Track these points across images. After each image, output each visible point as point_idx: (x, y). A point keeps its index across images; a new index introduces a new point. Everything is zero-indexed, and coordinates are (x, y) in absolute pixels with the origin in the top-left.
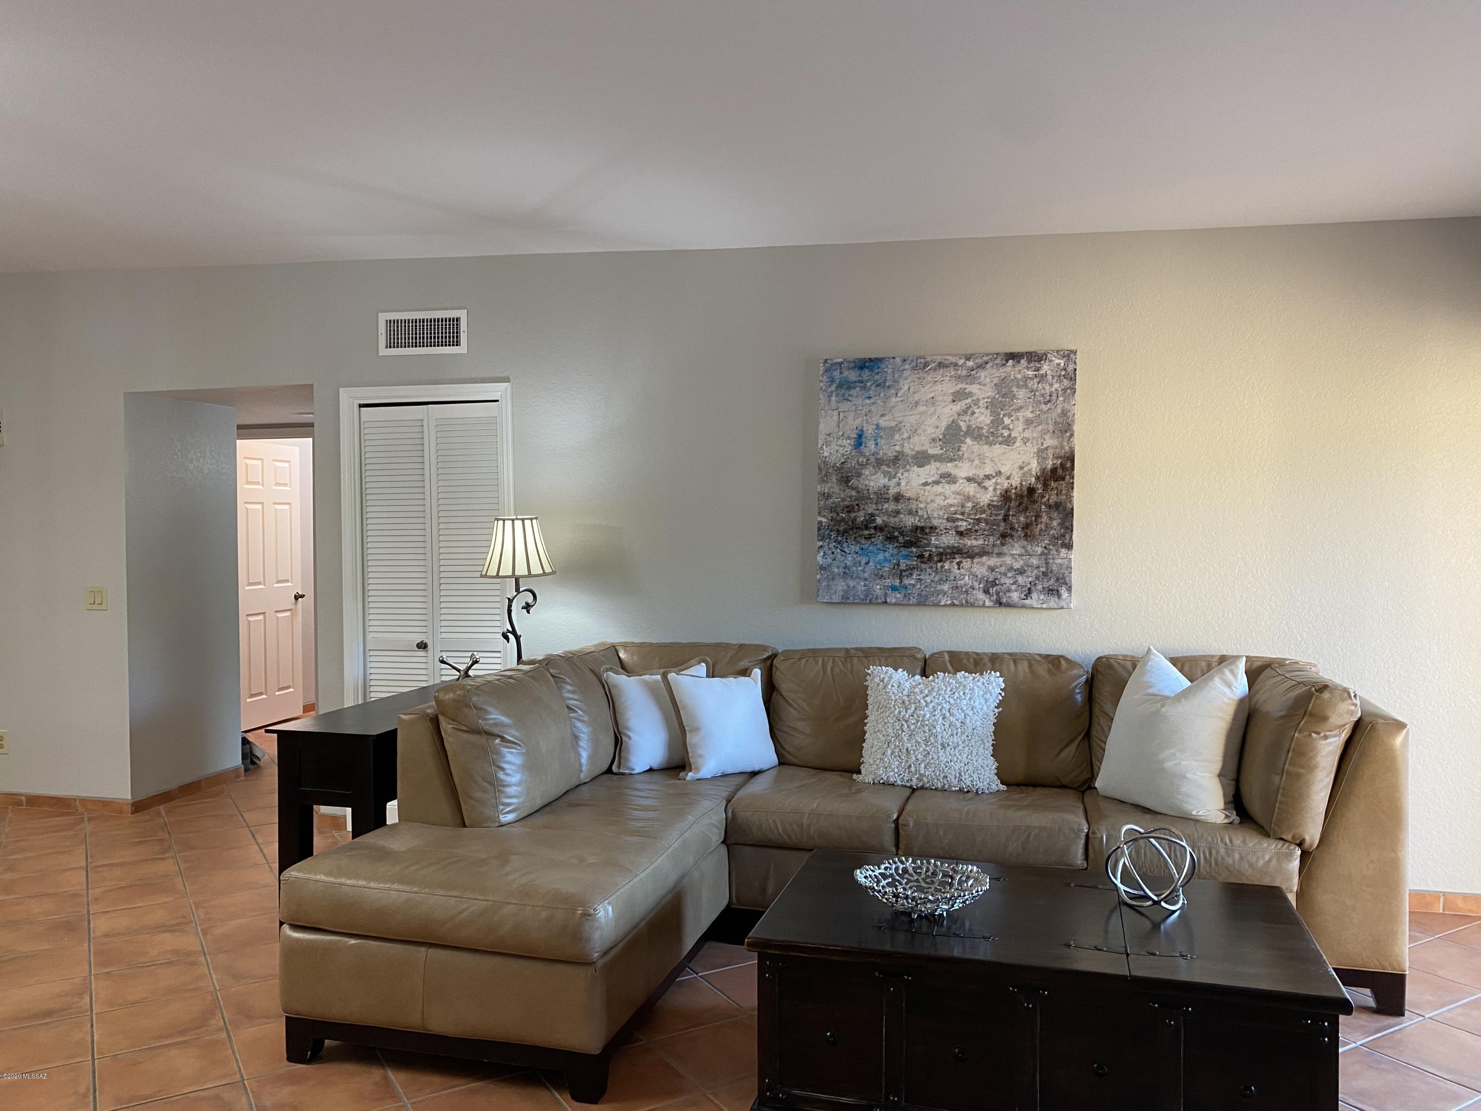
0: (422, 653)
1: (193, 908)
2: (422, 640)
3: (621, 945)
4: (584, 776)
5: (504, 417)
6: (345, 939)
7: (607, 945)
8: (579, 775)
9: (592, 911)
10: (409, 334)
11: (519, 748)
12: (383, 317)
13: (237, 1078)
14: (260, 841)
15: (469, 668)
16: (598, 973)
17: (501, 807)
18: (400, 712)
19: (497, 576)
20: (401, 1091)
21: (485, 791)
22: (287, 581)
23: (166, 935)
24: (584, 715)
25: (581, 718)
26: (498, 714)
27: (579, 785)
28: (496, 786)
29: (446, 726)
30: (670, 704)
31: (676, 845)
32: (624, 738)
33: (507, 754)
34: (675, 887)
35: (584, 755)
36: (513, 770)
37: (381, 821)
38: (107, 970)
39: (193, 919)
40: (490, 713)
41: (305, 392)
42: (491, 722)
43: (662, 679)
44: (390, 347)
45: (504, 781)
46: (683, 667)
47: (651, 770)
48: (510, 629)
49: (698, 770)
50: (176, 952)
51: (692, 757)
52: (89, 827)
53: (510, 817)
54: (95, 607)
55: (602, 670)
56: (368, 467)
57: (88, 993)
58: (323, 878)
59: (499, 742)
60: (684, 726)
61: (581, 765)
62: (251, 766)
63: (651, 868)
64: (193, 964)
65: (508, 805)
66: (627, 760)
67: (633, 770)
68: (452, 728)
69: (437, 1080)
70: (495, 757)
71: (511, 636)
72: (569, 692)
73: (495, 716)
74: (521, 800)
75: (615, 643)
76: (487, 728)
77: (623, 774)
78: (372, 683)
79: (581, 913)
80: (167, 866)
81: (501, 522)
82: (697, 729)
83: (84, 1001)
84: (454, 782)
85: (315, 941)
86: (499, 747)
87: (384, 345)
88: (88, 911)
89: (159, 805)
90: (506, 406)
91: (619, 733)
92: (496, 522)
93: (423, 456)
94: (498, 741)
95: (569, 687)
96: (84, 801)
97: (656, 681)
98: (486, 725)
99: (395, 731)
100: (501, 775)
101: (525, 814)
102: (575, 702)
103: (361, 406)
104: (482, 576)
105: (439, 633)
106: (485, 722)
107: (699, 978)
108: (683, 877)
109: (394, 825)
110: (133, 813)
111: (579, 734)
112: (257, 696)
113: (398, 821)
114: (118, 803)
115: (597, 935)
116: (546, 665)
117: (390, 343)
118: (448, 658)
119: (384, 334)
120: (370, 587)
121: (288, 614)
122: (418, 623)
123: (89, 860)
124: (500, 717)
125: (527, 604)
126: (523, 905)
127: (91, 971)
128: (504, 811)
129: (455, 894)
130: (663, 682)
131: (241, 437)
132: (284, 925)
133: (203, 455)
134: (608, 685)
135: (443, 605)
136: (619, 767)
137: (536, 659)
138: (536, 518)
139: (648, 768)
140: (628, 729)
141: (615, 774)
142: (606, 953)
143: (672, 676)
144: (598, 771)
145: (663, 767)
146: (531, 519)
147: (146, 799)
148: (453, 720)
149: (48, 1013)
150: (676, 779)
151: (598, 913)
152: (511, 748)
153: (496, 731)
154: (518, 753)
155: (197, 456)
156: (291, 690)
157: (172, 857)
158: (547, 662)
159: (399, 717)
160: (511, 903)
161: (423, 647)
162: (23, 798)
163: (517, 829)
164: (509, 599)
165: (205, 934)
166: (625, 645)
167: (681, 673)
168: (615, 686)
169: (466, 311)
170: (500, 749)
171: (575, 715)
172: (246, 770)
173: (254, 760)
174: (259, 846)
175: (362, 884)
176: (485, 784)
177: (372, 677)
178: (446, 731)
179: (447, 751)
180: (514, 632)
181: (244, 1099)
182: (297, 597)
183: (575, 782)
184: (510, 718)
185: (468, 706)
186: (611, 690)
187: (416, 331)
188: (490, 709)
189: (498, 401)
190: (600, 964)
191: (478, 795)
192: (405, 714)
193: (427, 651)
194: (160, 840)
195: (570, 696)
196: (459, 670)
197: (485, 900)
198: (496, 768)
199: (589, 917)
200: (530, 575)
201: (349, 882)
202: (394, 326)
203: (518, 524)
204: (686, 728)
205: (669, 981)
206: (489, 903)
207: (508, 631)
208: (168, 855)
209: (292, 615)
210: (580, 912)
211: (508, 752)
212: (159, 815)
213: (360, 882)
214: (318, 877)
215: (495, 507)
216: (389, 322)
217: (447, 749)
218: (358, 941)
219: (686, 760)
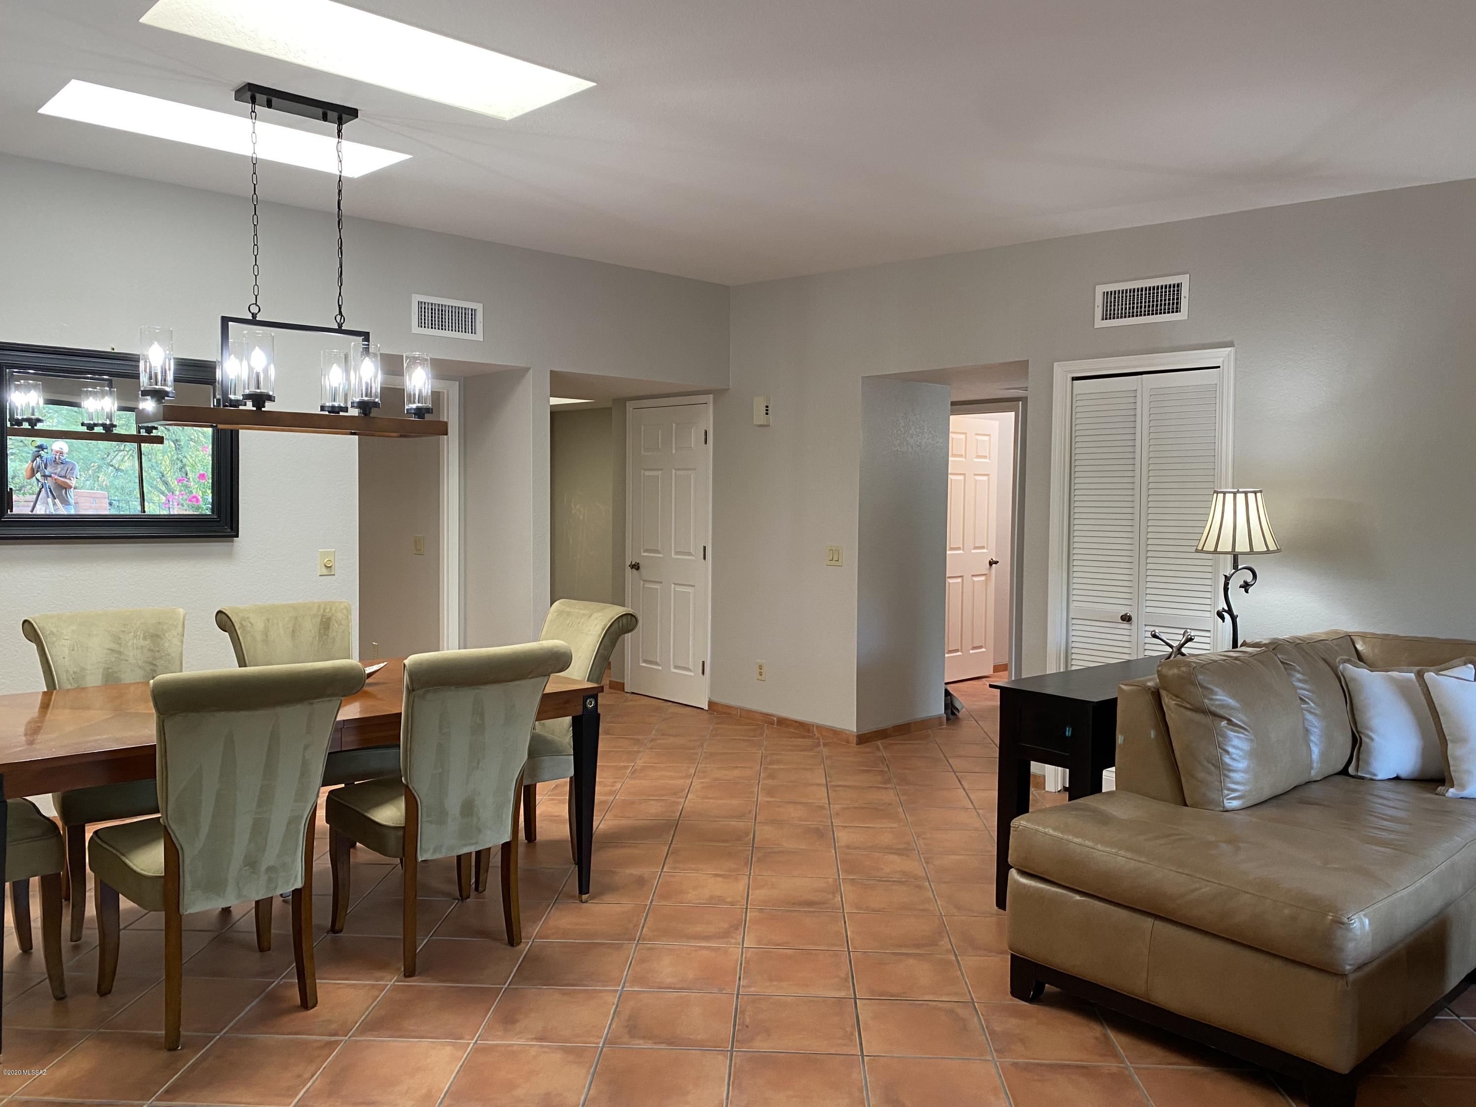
0: (1125, 625)
1: (915, 837)
2: (1125, 612)
3: (1375, 964)
4: (1314, 774)
5: (1225, 386)
6: (1071, 894)
7: (1362, 959)
8: (1310, 773)
9: (1345, 920)
10: (1126, 304)
11: (1246, 733)
12: (1100, 290)
13: (968, 999)
14: (966, 788)
15: (1182, 645)
16: (1349, 987)
17: (1226, 792)
18: (1121, 682)
19: (1215, 552)
20: (1123, 1054)
21: (1209, 773)
22: (983, 547)
23: (896, 857)
24: (1316, 707)
25: (1312, 711)
26: (1226, 696)
27: (1309, 782)
28: (1222, 769)
29: (1168, 701)
30: (1427, 709)
31: (1443, 866)
32: (1364, 738)
33: (1234, 738)
34: (1440, 913)
35: (1316, 751)
36: (1240, 756)
37: (1096, 787)
38: (851, 877)
39: (915, 848)
40: (1216, 694)
41: (1021, 368)
42: (1217, 703)
43: (1416, 678)
44: (1106, 319)
45: (1230, 765)
46: (1443, 666)
47: (1397, 778)
48: (1226, 608)
49: (1463, 787)
50: (904, 873)
51: (1455, 771)
52: (825, 751)
53: (1235, 804)
54: (833, 563)
55: (1337, 660)
56: (1078, 439)
57: (839, 893)
58: (1051, 832)
59: (1226, 725)
60: (1444, 735)
61: (1311, 761)
62: (951, 717)
63: (1413, 888)
64: (920, 887)
65: (1234, 790)
66: (1368, 763)
67: (1375, 775)
68: (1176, 704)
69: (1158, 1053)
70: (1220, 739)
71: (1226, 615)
72: (1300, 681)
73: (1221, 697)
74: (1248, 788)
75: (1351, 632)
76: (1213, 708)
77: (1362, 778)
78: (1074, 651)
79: (1331, 919)
80: (888, 796)
81: (1221, 496)
82: (1462, 740)
83: (836, 899)
84: (1175, 759)
85: (1042, 890)
86: (1226, 730)
87: (1100, 317)
88: (832, 822)
89: (877, 740)
90: (1229, 372)
91: (1358, 732)
92: (1215, 495)
93: (1135, 427)
94: (1224, 723)
95: (1299, 676)
96: (820, 727)
97: (1409, 680)
98: (1212, 705)
99: (1116, 699)
100: (1227, 759)
101: (1249, 804)
102: (1307, 693)
103: (1074, 379)
104: (1197, 551)
105: (1145, 607)
106: (1211, 702)
107: (1460, 1021)
108: (1447, 905)
109: (1110, 793)
110: (857, 744)
111: (1310, 728)
112: (953, 653)
113: (1115, 789)
114: (846, 734)
115: (1351, 946)
116: (1273, 650)
117: (1106, 315)
118: (1161, 634)
119: (1101, 307)
120: (1075, 557)
121: (983, 578)
122: (1122, 595)
123: (828, 779)
124: (1227, 699)
125: (1245, 582)
126: (1263, 897)
127: (839, 876)
128: (1228, 797)
129: (1186, 871)
130: (1418, 681)
131: (954, 413)
132: (1012, 869)
133: (921, 431)
134: (1344, 677)
135: (1149, 579)
136: (1357, 768)
137: (1261, 642)
138: (1261, 492)
139: (1395, 776)
140: (1367, 728)
141: (1352, 776)
142: (1359, 968)
143: (1430, 676)
144: (1331, 770)
145: (1414, 776)
146: (1255, 493)
147: (868, 733)
148: (1177, 696)
149: (810, 904)
150: (1432, 793)
151: (1353, 924)
152: (1238, 732)
153: (1222, 712)
154: (1245, 738)
155: (917, 431)
156: (983, 650)
157: (892, 789)
158: (1273, 647)
159: (1120, 687)
160: (1248, 893)
161: (1127, 619)
162: (775, 719)
163: (1242, 817)
164: (1226, 576)
165: (927, 863)
166: (1363, 636)
167: (1441, 673)
168: (1354, 680)
169: (1189, 275)
170: (1226, 732)
171: (1306, 706)
172: (948, 719)
173: (955, 711)
174: (965, 791)
175: (1089, 843)
176: (1210, 766)
177: (1074, 645)
178: (1168, 707)
179: (1170, 727)
180: (1230, 611)
181: (976, 1020)
182: (991, 563)
183: (1304, 779)
184: (1238, 701)
185: (1193, 683)
186: (1349, 684)
187: (1134, 300)
188: (1215, 689)
189: (1219, 367)
190: (1351, 978)
191: (1201, 775)
192: (1126, 685)
193: (1131, 624)
194: (881, 771)
195: (1301, 685)
196: (1171, 646)
197: (1219, 884)
198: (1221, 751)
199: (1341, 926)
200: (1252, 552)
201: (1076, 840)
202: (1111, 297)
203: (1241, 497)
204: (1447, 738)
205: (1427, 1017)
206: (1223, 887)
207: (1224, 610)
208: (888, 786)
209: (986, 580)
210: (1330, 917)
211: (1235, 736)
212: (878, 748)
213: (1086, 842)
214: (1047, 830)
215: (1211, 479)
216: (1106, 294)
217: (1169, 725)
218: (1083, 898)
219: (1446, 774)
